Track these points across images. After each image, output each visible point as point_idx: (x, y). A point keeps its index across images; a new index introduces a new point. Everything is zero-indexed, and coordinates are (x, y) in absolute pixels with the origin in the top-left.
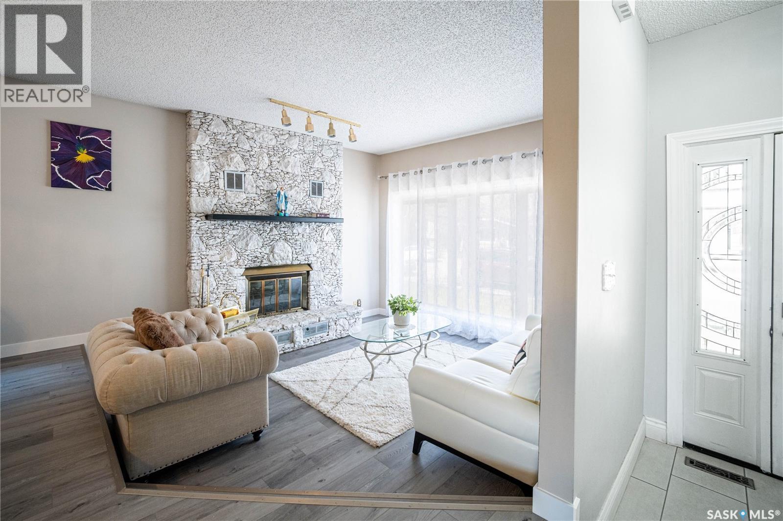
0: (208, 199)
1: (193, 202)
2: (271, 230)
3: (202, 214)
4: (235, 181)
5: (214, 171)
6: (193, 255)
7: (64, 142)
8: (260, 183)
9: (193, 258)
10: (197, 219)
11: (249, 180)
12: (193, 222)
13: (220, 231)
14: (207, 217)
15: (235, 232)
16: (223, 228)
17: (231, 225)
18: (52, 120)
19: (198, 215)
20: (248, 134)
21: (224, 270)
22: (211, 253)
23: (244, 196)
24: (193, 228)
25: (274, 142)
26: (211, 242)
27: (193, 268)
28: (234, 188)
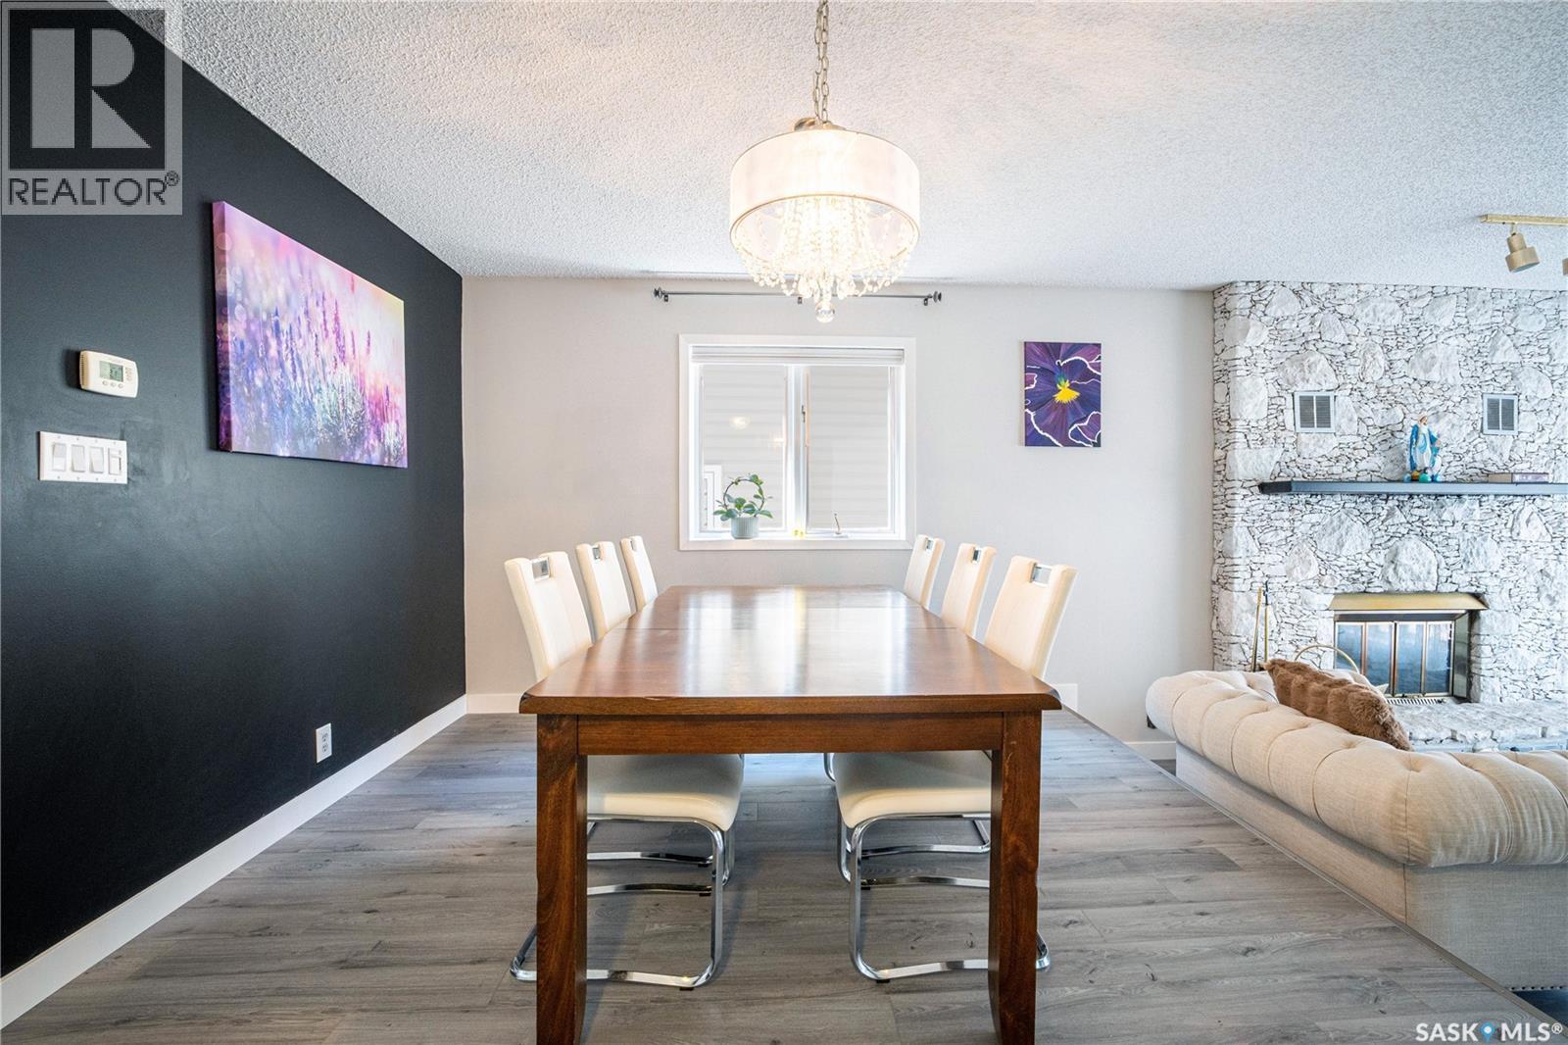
0: (1265, 452)
1: (1239, 460)
2: (1390, 514)
3: (1254, 483)
4: (1315, 412)
5: (1276, 395)
6: (1236, 561)
7: (1042, 372)
8: (1366, 411)
9: (1236, 568)
10: (1245, 492)
11: (1342, 409)
12: (1238, 498)
13: (1286, 515)
14: (1265, 488)
15: (1315, 518)
16: (1291, 509)
17: (1308, 503)
18: (1025, 340)
19: (1247, 484)
20: (1343, 309)
21: (1293, 596)
22: (1269, 559)
23: (1335, 441)
24: (1237, 510)
25: (1397, 319)
26: (1269, 537)
27: (1236, 587)
28: (1313, 427)
